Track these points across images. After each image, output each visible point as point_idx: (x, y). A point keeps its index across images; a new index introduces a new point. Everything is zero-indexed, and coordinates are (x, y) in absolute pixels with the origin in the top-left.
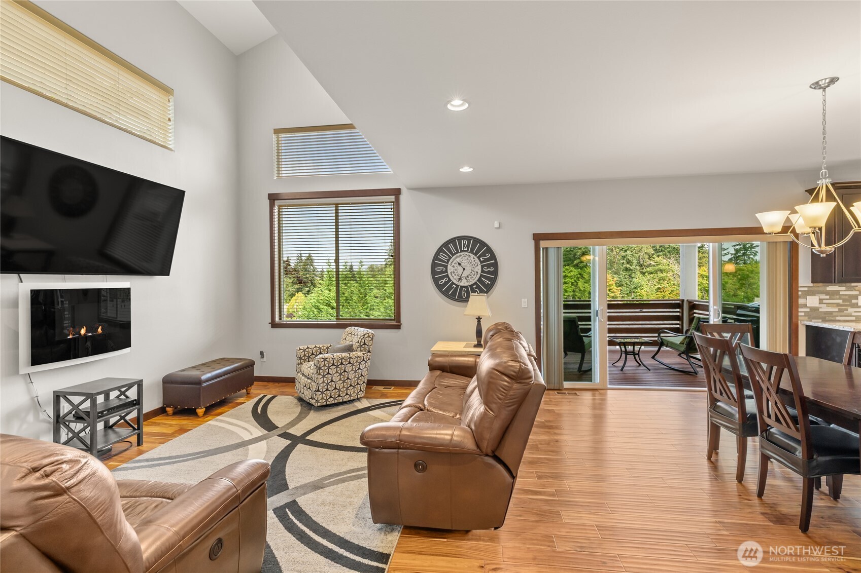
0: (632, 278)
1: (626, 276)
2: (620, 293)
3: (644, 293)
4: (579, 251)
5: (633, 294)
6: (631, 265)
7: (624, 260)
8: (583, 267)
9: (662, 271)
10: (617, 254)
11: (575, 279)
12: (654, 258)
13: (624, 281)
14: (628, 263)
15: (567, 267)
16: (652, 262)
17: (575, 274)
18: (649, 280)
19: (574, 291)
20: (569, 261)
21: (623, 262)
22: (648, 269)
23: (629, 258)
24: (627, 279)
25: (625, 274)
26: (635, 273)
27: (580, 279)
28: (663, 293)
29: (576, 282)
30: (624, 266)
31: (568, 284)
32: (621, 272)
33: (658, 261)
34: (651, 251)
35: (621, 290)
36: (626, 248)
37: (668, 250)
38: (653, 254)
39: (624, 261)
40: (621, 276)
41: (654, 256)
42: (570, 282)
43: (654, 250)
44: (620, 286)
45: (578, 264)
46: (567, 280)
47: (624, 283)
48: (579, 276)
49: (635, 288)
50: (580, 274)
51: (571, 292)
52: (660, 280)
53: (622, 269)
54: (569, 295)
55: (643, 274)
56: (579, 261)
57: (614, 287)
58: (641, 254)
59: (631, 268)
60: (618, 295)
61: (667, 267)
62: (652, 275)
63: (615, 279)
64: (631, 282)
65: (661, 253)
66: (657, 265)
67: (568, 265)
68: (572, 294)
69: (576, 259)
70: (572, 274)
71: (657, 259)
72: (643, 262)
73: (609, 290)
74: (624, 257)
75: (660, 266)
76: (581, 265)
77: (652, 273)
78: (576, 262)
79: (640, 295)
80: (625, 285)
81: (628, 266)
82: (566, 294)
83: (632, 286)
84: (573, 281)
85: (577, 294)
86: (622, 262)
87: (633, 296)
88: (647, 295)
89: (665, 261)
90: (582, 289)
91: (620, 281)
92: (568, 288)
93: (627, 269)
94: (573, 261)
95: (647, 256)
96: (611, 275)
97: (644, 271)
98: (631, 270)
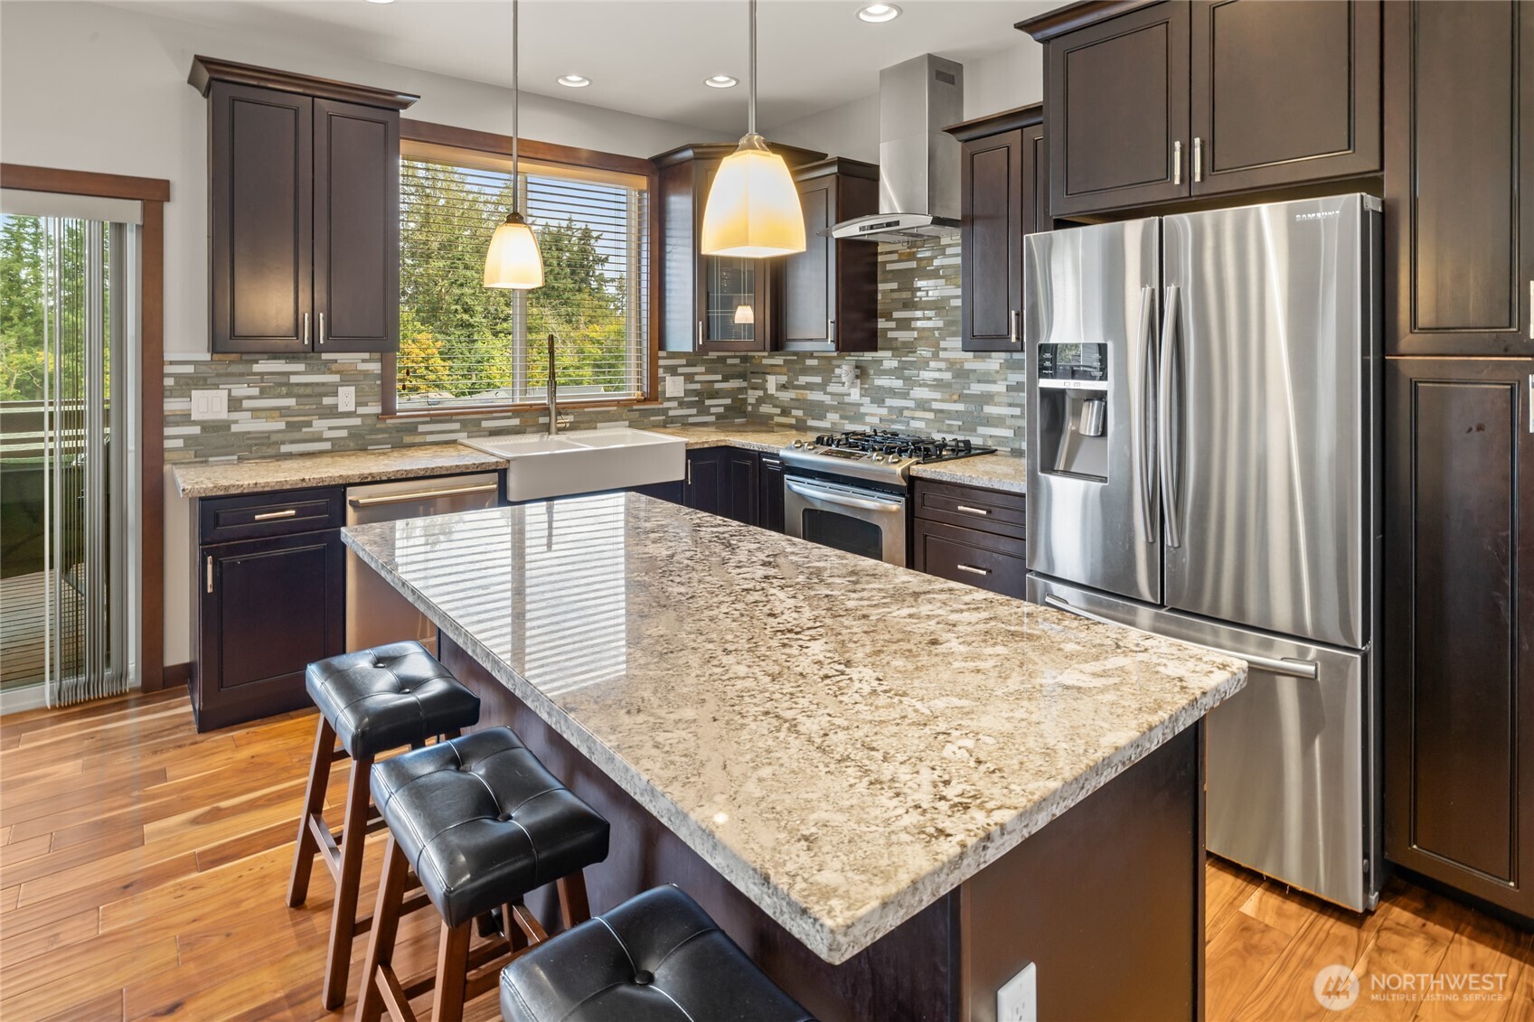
0: (474, 342)
1: (462, 339)
5: (474, 374)
6: (471, 317)
7: (457, 304)
10: (444, 290)
13: (458, 348)
14: (466, 311)
18: (505, 347)
21: (456, 310)
22: (507, 325)
23: (468, 301)
24: (464, 344)
25: (459, 333)
26: (480, 331)
30: (459, 317)
32: (452, 330)
39: (459, 307)
40: (452, 337)
44: (448, 360)
47: (456, 351)
49: (479, 362)
53: (454, 324)
55: (496, 334)
57: (437, 362)
59: (473, 321)
60: (446, 377)
63: (439, 344)
64: (471, 349)
74: (458, 299)
79: (488, 377)
80: (459, 357)
81: (466, 317)
83: (475, 360)
86: (453, 307)
87: (474, 379)
91: (449, 349)
93: (463, 324)
96: (430, 336)
97: (499, 328)
98: (473, 326)
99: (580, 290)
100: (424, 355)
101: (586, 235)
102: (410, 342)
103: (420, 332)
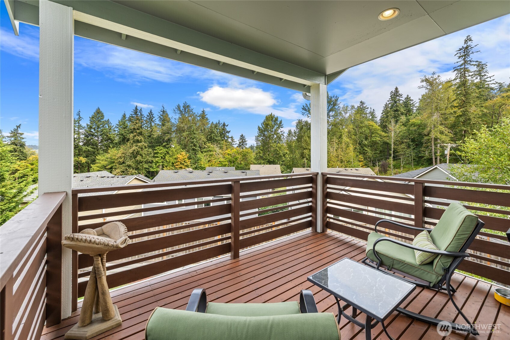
0: (196, 154)
1: (193, 154)
2: (190, 163)
3: (202, 163)
4: (166, 137)
5: (196, 164)
6: (196, 147)
7: (192, 144)
8: (168, 147)
9: (210, 151)
10: (188, 140)
11: (164, 154)
12: (207, 144)
13: (193, 156)
14: (194, 146)
15: (158, 147)
16: (206, 146)
17: (164, 152)
18: (205, 156)
19: (163, 162)
20: (160, 143)
22: (204, 150)
23: (195, 143)
25: (193, 152)
26: (198, 152)
27: (167, 155)
28: (211, 163)
29: (164, 156)
30: (192, 147)
31: (159, 157)
32: (191, 151)
33: (209, 145)
34: (205, 140)
35: (191, 162)
36: (193, 137)
37: (213, 140)
38: (206, 142)
39: (192, 145)
40: (190, 153)
41: (207, 143)
42: (160, 156)
43: (207, 140)
44: (190, 159)
45: (165, 145)
46: (159, 155)
47: (192, 157)
48: (166, 153)
49: (198, 160)
50: (167, 152)
51: (161, 163)
52: (210, 156)
54: (159, 165)
55: (202, 152)
56: (166, 144)
57: (187, 160)
58: (201, 141)
59: (196, 149)
60: (189, 164)
61: (213, 149)
62: (206, 153)
63: (188, 155)
64: (196, 156)
65: (210, 142)
66: (208, 148)
67: (159, 146)
68: (161, 164)
69: (164, 142)
70: (162, 151)
71: (208, 144)
72: (202, 145)
73: (184, 162)
74: (192, 143)
75: (210, 148)
76: (167, 146)
77: (205, 152)
78: (164, 144)
79: (200, 164)
80: (193, 159)
81: (194, 147)
82: (158, 164)
83: (196, 159)
84: (162, 156)
85: (165, 164)
86: (191, 145)
87: (196, 165)
88: (204, 164)
89: (212, 146)
90: (168, 161)
91: (190, 156)
92: (159, 160)
93: (194, 150)
94: (162, 144)
95: (203, 143)
96: (185, 153)
97: (202, 150)
98: (196, 150)
99: (223, 140)
100: (183, 158)
101: (224, 125)
102: (179, 154)
103: (182, 152)
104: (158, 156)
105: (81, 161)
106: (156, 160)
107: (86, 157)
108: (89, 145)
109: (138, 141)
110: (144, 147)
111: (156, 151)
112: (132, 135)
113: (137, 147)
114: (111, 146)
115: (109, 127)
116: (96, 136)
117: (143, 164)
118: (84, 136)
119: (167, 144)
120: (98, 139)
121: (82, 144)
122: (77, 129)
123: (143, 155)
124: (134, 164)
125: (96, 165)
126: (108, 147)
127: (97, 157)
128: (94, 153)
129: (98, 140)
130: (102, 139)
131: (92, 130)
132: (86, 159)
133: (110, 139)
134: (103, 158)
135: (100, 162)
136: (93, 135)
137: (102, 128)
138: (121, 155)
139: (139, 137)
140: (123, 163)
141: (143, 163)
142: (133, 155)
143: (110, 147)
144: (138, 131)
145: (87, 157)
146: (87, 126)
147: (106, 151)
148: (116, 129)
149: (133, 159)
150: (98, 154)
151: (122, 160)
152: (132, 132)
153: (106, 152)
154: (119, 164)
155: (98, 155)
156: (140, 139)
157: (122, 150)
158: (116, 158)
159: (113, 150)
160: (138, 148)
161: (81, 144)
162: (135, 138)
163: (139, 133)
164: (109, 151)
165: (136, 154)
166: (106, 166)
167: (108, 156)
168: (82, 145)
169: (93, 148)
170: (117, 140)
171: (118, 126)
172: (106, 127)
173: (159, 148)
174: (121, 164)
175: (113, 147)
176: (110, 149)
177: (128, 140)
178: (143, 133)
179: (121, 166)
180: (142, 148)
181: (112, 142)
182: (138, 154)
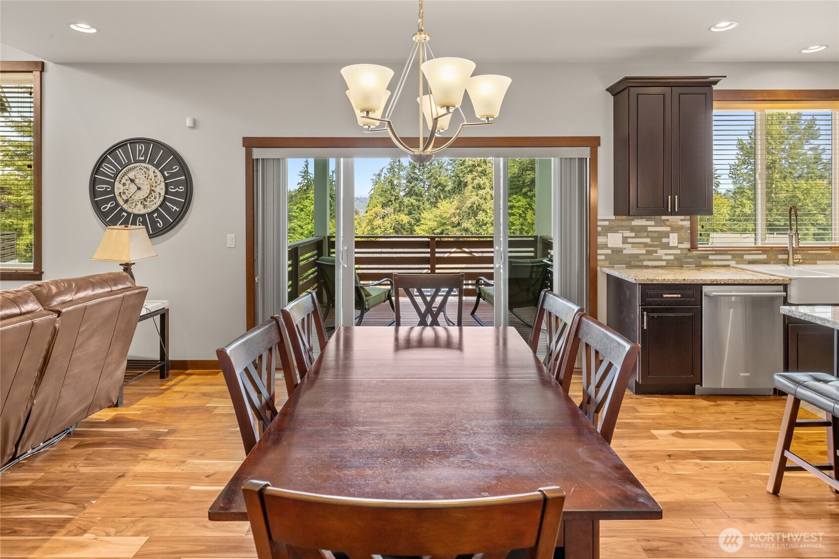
11: (523, 209)
15: (515, 196)
17: (523, 204)
19: (521, 225)
27: (529, 210)
29: (524, 213)
46: (515, 210)
48: (527, 206)
51: (518, 225)
70: (520, 203)
78: (524, 190)
82: (513, 228)
84: (520, 212)
92: (516, 220)
104: (513, 212)
105: (402, 220)
106: (511, 220)
107: (408, 215)
108: (412, 195)
109: (479, 187)
110: (489, 197)
111: (511, 204)
112: (470, 176)
113: (478, 197)
114: (442, 197)
115: (438, 164)
116: (421, 180)
117: (487, 228)
118: (405, 181)
119: (530, 191)
120: (424, 185)
121: (404, 194)
122: (397, 171)
123: (488, 211)
124: (473, 226)
125: (421, 227)
126: (437, 197)
127: (422, 214)
128: (418, 207)
129: (424, 187)
130: (429, 185)
131: (417, 171)
132: (408, 217)
133: (440, 184)
134: (431, 216)
135: (427, 222)
136: (417, 179)
137: (429, 167)
138: (454, 211)
139: (481, 180)
140: (459, 224)
141: (487, 225)
142: (473, 210)
143: (440, 197)
144: (480, 169)
145: (410, 213)
146: (410, 165)
147: (434, 204)
148: (449, 167)
149: (473, 218)
150: (424, 209)
151: (456, 219)
152: (471, 171)
153: (435, 206)
154: (453, 227)
155: (424, 211)
156: (482, 182)
157: (455, 202)
158: (448, 216)
159: (444, 202)
160: (479, 199)
161: (402, 194)
162: (476, 182)
163: (481, 172)
164: (439, 205)
165: (477, 209)
166: (434, 230)
167: (437, 212)
168: (404, 196)
169: (417, 200)
170: (450, 186)
171: (451, 162)
172: (435, 164)
173: (515, 198)
174: (456, 226)
175: (445, 198)
176: (440, 200)
177: (466, 185)
178: (487, 172)
179: (455, 229)
180: (485, 199)
181: (443, 190)
182: (480, 210)
